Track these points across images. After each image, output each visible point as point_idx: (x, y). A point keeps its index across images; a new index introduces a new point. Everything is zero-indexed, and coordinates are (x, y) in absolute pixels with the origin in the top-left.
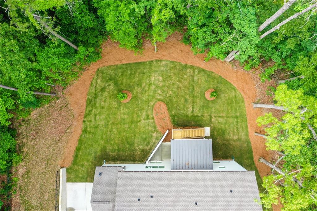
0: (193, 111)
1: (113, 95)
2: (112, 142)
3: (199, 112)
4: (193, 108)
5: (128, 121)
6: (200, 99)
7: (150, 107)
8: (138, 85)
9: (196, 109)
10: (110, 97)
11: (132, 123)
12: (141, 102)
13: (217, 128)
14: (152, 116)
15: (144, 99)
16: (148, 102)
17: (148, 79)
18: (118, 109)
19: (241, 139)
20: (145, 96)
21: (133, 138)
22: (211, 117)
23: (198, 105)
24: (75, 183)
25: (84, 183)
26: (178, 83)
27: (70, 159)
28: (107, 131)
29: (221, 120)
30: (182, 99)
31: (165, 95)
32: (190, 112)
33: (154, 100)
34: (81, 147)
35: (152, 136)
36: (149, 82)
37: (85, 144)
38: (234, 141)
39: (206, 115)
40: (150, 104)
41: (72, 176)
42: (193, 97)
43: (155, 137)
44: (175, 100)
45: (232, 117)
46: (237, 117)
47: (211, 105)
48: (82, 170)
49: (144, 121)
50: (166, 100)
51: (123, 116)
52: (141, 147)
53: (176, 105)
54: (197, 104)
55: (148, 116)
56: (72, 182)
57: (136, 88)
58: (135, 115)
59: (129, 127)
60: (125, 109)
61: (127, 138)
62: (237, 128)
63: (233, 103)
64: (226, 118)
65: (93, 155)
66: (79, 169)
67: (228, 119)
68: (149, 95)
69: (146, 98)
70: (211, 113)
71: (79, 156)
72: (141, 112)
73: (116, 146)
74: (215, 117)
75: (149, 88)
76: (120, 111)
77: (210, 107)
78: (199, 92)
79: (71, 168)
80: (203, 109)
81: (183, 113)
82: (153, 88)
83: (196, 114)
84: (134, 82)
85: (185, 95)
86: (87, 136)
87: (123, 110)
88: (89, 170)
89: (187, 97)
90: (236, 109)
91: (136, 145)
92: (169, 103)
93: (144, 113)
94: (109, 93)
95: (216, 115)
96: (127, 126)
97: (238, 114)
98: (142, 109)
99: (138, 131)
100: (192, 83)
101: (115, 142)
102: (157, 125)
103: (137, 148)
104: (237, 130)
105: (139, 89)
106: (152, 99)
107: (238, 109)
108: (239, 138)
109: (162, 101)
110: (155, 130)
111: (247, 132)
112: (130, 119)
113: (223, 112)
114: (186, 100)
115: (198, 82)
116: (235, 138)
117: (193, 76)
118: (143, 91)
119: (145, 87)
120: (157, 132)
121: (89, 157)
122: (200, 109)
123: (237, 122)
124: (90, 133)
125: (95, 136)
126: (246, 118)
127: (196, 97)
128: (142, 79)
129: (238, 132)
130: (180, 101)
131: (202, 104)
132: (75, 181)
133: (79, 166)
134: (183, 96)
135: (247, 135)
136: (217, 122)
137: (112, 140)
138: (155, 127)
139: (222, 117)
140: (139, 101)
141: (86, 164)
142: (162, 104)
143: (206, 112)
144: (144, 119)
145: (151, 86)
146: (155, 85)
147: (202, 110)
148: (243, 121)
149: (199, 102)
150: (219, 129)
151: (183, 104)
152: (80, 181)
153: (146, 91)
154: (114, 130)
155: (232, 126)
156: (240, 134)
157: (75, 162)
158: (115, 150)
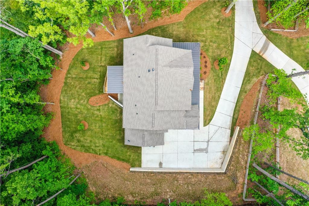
0: (96, 78)
1: (82, 134)
2: (115, 135)
3: (97, 74)
4: (95, 78)
5: (100, 124)
6: (89, 73)
7: (92, 108)
8: (77, 117)
9: (95, 76)
10: (84, 136)
11: (102, 121)
12: (88, 114)
13: (109, 62)
14: (98, 107)
15: (86, 112)
16: (88, 109)
17: (72, 109)
19: (117, 45)
20: (84, 112)
21: (112, 120)
22: (102, 66)
23: (92, 74)
24: (142, 161)
25: (142, 155)
26: (77, 88)
27: (125, 164)
28: (107, 138)
29: (103, 59)
30: (88, 86)
31: (85, 98)
32: (97, 80)
33: (87, 105)
34: (117, 157)
35: (111, 107)
36: (75, 108)
37: (115, 154)
38: (118, 50)
39: (99, 70)
40: (90, 108)
41: (137, 163)
42: (87, 78)
43: (112, 105)
44: (88, 91)
45: (101, 51)
46: (102, 48)
48: (133, 156)
49: (101, 113)
50: (88, 97)
51: (97, 127)
52: (118, 115)
53: (92, 90)
54: (92, 76)
55: (97, 109)
56: (141, 163)
57: (78, 118)
58: (97, 119)
59: (105, 123)
60: (92, 126)
61: (112, 125)
62: (109, 48)
63: (92, 51)
64: (102, 56)
65: (123, 148)
67: (103, 54)
68: (84, 109)
70: (98, 66)
71: (123, 158)
72: (95, 115)
73: (117, 133)
74: (101, 63)
75: (79, 109)
76: (93, 129)
77: (94, 67)
78: (84, 74)
79: (132, 164)
81: (98, 85)
82: (79, 106)
83: (99, 77)
84: (75, 119)
85: (85, 84)
86: (110, 152)
87: (93, 127)
88: (133, 151)
89: (87, 82)
90: (96, 49)
91: (117, 118)
92: (90, 95)
93: (96, 112)
94: (82, 137)
95: (100, 63)
96: (104, 125)
97: (100, 47)
98: (93, 113)
99: (108, 117)
100: (77, 79)
101: (114, 133)
102: (105, 103)
103: (119, 118)
104: (110, 48)
105: (79, 115)
106: (86, 106)
107: (96, 47)
108: (116, 47)
109: (89, 100)
110: (108, 105)
111: (112, 41)
112: (100, 122)
113: (97, 58)
114: (89, 83)
115: (77, 75)
116: (116, 50)
117: (72, 78)
118: (81, 113)
119: (78, 112)
120: (109, 103)
121: (124, 151)
123: (105, 48)
124: (107, 150)
125: (110, 147)
126: (102, 42)
127: (87, 76)
128: (73, 113)
129: (112, 48)
131: (92, 72)
132: (141, 161)
133: (130, 158)
134: (86, 85)
135: (114, 41)
136: (104, 62)
137: (113, 135)
138: (105, 105)
139: (101, 58)
140: (87, 115)
141: (129, 153)
142: (90, 100)
143: (97, 70)
145: (78, 108)
146: (77, 105)
147: (96, 72)
148: (105, 44)
149: (91, 74)
151: (91, 85)
152: (141, 158)
153: (81, 111)
154: (106, 134)
155: (107, 52)
156: (114, 46)
157: (127, 161)
158: (120, 133)
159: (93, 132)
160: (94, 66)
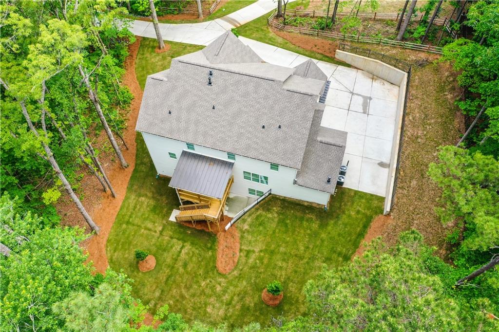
0: (182, 248)
1: (292, 304)
2: (309, 231)
3: (174, 244)
4: (180, 252)
5: (279, 257)
6: (165, 261)
7: (241, 268)
8: (248, 309)
9: (176, 249)
10: (297, 301)
11: (273, 251)
12: (251, 279)
13: (160, 216)
14: (242, 254)
15: (245, 283)
16: (240, 277)
17: (228, 315)
18: (289, 278)
19: (136, 196)
20: (242, 288)
21: (277, 231)
22: (161, 232)
23: (170, 254)
24: (372, 193)
25: (360, 190)
26: (186, 294)
27: (375, 224)
28: (312, 249)
29: (150, 225)
30: (190, 269)
31: (213, 281)
32: (186, 248)
33: (230, 277)
34: (357, 238)
35: (250, 226)
36: (228, 309)
37: (350, 241)
38: (146, 196)
39: (167, 238)
40: (239, 273)
42: (173, 267)
43: (246, 223)
44: (201, 272)
45: (133, 225)
46: (128, 223)
47: (154, 249)
49: (255, 249)
50: (213, 274)
51: (284, 265)
52: (270, 215)
53: (202, 263)
54: (173, 255)
55: (246, 256)
56: (376, 196)
57: (252, 305)
58: (265, 261)
59: (279, 246)
60: (278, 276)
61: (286, 232)
62: (134, 210)
63: (123, 242)
64: (143, 226)
65: (340, 222)
66: (364, 210)
67: (139, 224)
68: (236, 286)
69: (242, 283)
70: (158, 238)
71: (361, 226)
72: (256, 263)
73: (305, 226)
74: (155, 232)
75: (232, 299)
76: (286, 275)
77: (157, 246)
78: (161, 272)
79: (376, 213)
80: (167, 246)
81: (197, 249)
82: (226, 297)
83: (180, 242)
84: (253, 315)
85: (184, 274)
86: (344, 249)
87: (281, 275)
89: (181, 270)
90: (124, 233)
91: (276, 220)
92: (211, 268)
93: (251, 261)
94: (298, 308)
96: (282, 249)
97: (124, 226)
98: (253, 267)
99: (267, 237)
100: (166, 289)
101: (305, 231)
102: (238, 239)
103: (276, 215)
104: (135, 207)
105: (247, 302)
106: (232, 280)
107: (121, 233)
108: (139, 198)
109: (220, 274)
110: (244, 233)
111: (124, 201)
112: (274, 257)
113: (142, 235)
114: (185, 265)
115: (157, 287)
116: (143, 199)
117: (160, 298)
118: (242, 295)
119: (238, 302)
120: (241, 230)
121: (346, 221)
122: (172, 247)
123: (130, 217)
124: (340, 254)
125: (333, 248)
126: (116, 219)
127: (169, 267)
128: (238, 316)
129: (136, 204)
130: (194, 267)
131: (165, 254)
132: (372, 195)
134: (187, 273)
135: (127, 198)
136: (156, 224)
137: (309, 234)
138: (242, 237)
139: (146, 228)
140: (253, 281)
141: (353, 213)
142: (221, 269)
143: (165, 242)
144: (254, 252)
145: (228, 300)
146: (222, 302)
147: (170, 245)
148: (123, 216)
149: (168, 258)
150: (158, 215)
151: (192, 262)
152: (366, 194)
153: (238, 295)
154: (302, 248)
155: (140, 214)
156: (135, 201)
157: (368, 221)
158: (307, 221)
159: (291, 278)
160: (154, 247)
